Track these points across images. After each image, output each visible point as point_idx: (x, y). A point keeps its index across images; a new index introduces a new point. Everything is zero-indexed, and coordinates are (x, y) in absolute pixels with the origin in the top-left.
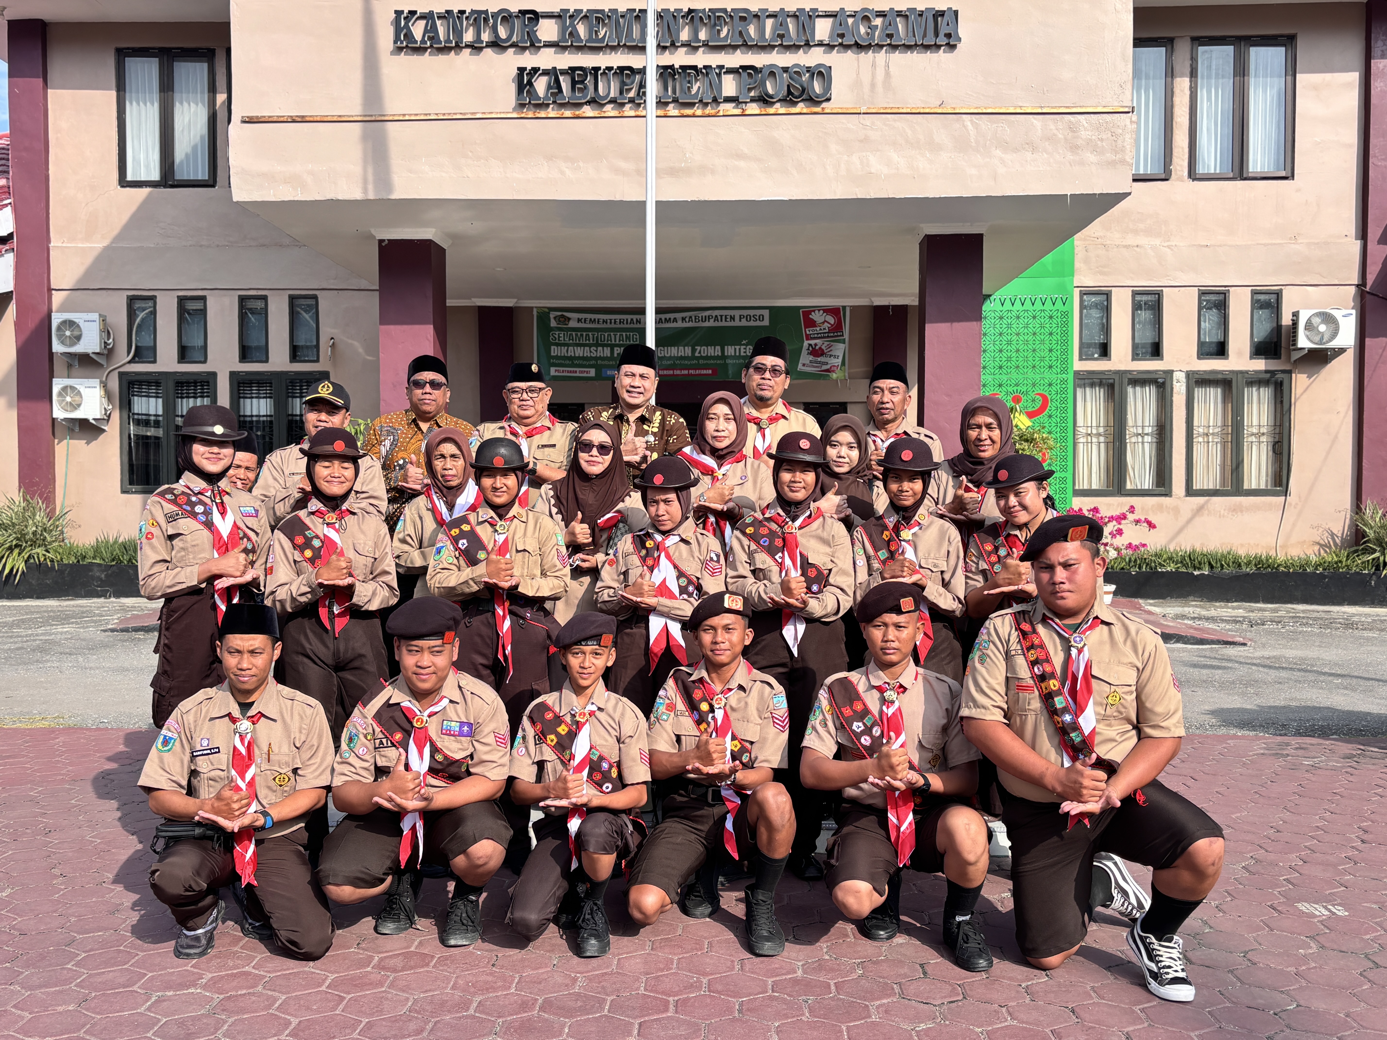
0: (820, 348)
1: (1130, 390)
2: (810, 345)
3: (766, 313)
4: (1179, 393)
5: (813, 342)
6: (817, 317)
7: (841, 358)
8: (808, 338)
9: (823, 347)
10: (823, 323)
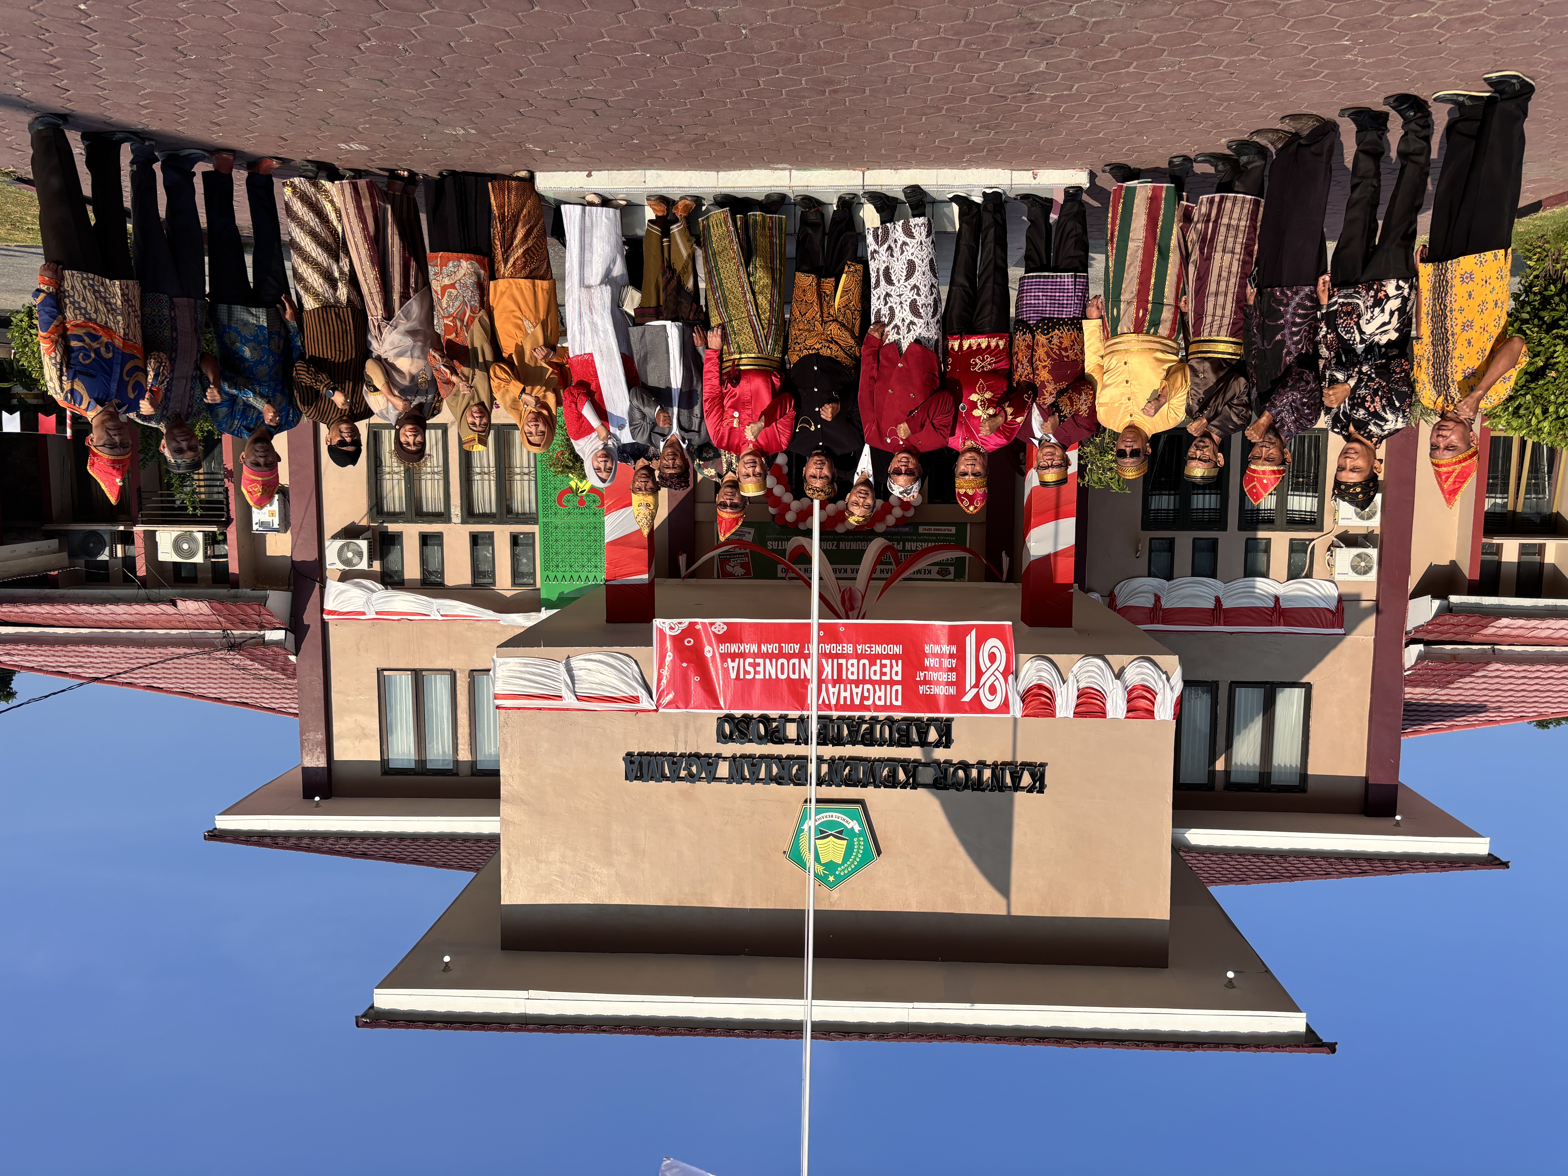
1: (494, 510)
3: (780, 574)
4: (456, 506)
6: (739, 571)
10: (735, 566)
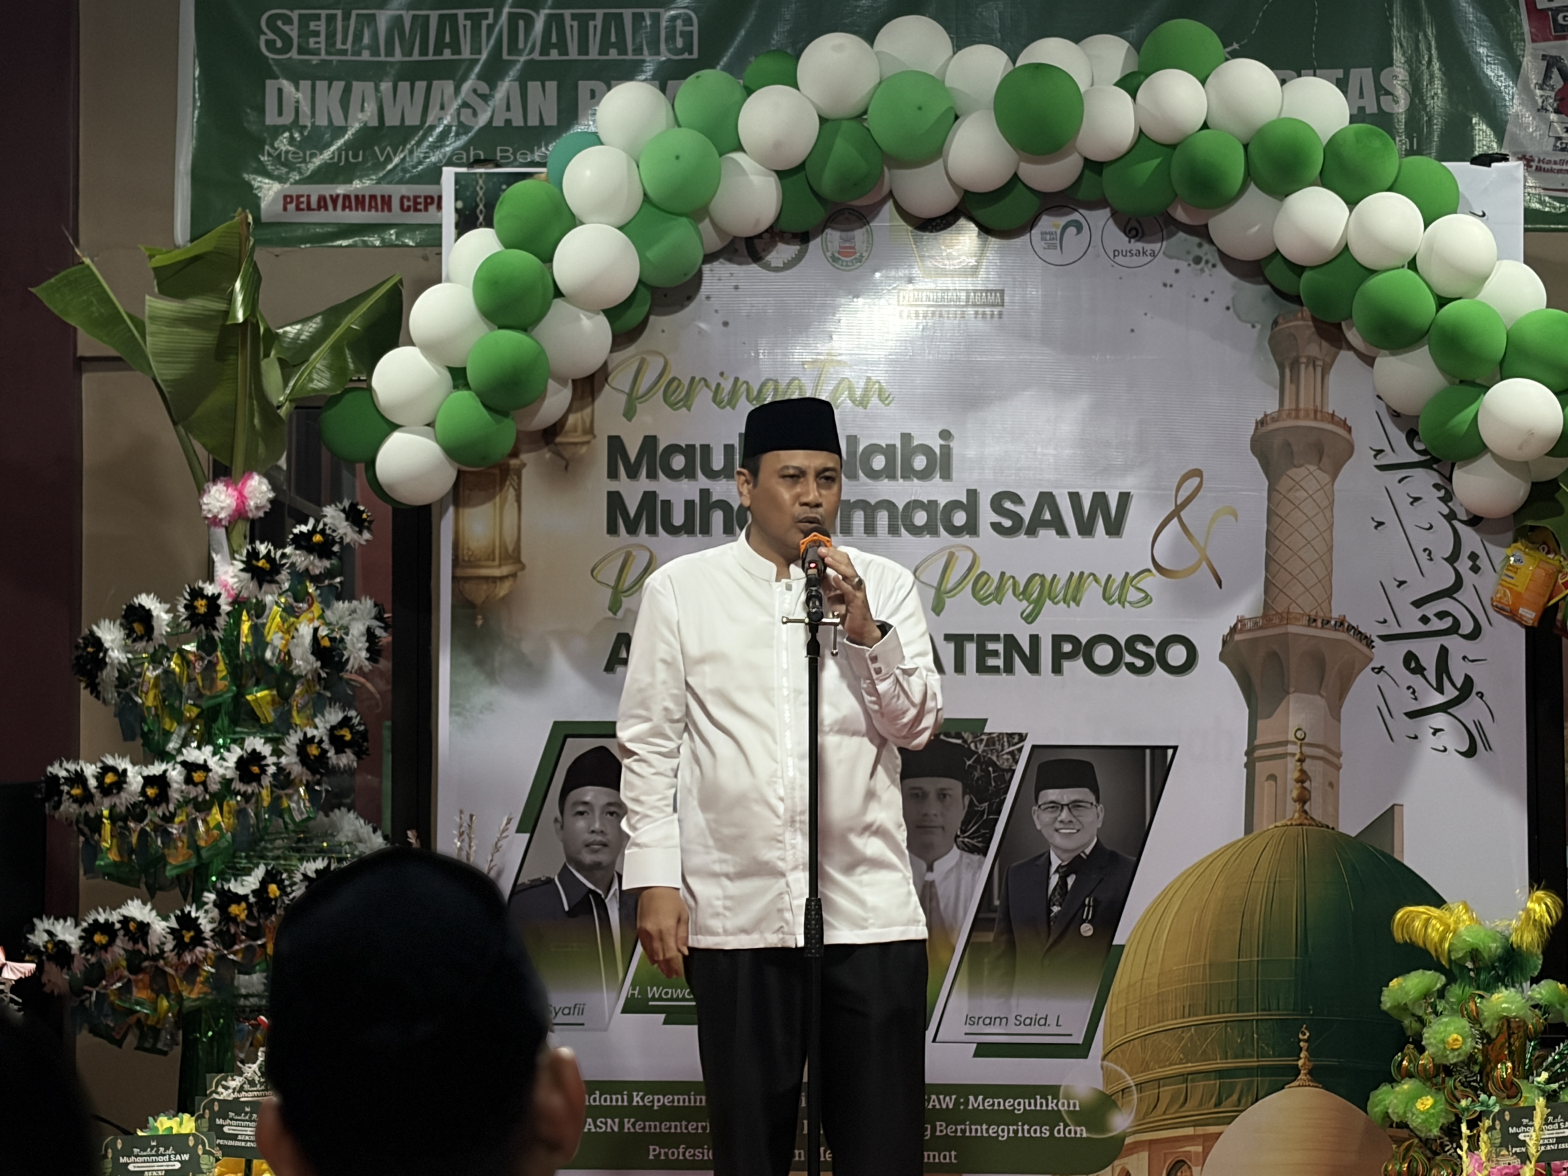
2: (1554, 62)
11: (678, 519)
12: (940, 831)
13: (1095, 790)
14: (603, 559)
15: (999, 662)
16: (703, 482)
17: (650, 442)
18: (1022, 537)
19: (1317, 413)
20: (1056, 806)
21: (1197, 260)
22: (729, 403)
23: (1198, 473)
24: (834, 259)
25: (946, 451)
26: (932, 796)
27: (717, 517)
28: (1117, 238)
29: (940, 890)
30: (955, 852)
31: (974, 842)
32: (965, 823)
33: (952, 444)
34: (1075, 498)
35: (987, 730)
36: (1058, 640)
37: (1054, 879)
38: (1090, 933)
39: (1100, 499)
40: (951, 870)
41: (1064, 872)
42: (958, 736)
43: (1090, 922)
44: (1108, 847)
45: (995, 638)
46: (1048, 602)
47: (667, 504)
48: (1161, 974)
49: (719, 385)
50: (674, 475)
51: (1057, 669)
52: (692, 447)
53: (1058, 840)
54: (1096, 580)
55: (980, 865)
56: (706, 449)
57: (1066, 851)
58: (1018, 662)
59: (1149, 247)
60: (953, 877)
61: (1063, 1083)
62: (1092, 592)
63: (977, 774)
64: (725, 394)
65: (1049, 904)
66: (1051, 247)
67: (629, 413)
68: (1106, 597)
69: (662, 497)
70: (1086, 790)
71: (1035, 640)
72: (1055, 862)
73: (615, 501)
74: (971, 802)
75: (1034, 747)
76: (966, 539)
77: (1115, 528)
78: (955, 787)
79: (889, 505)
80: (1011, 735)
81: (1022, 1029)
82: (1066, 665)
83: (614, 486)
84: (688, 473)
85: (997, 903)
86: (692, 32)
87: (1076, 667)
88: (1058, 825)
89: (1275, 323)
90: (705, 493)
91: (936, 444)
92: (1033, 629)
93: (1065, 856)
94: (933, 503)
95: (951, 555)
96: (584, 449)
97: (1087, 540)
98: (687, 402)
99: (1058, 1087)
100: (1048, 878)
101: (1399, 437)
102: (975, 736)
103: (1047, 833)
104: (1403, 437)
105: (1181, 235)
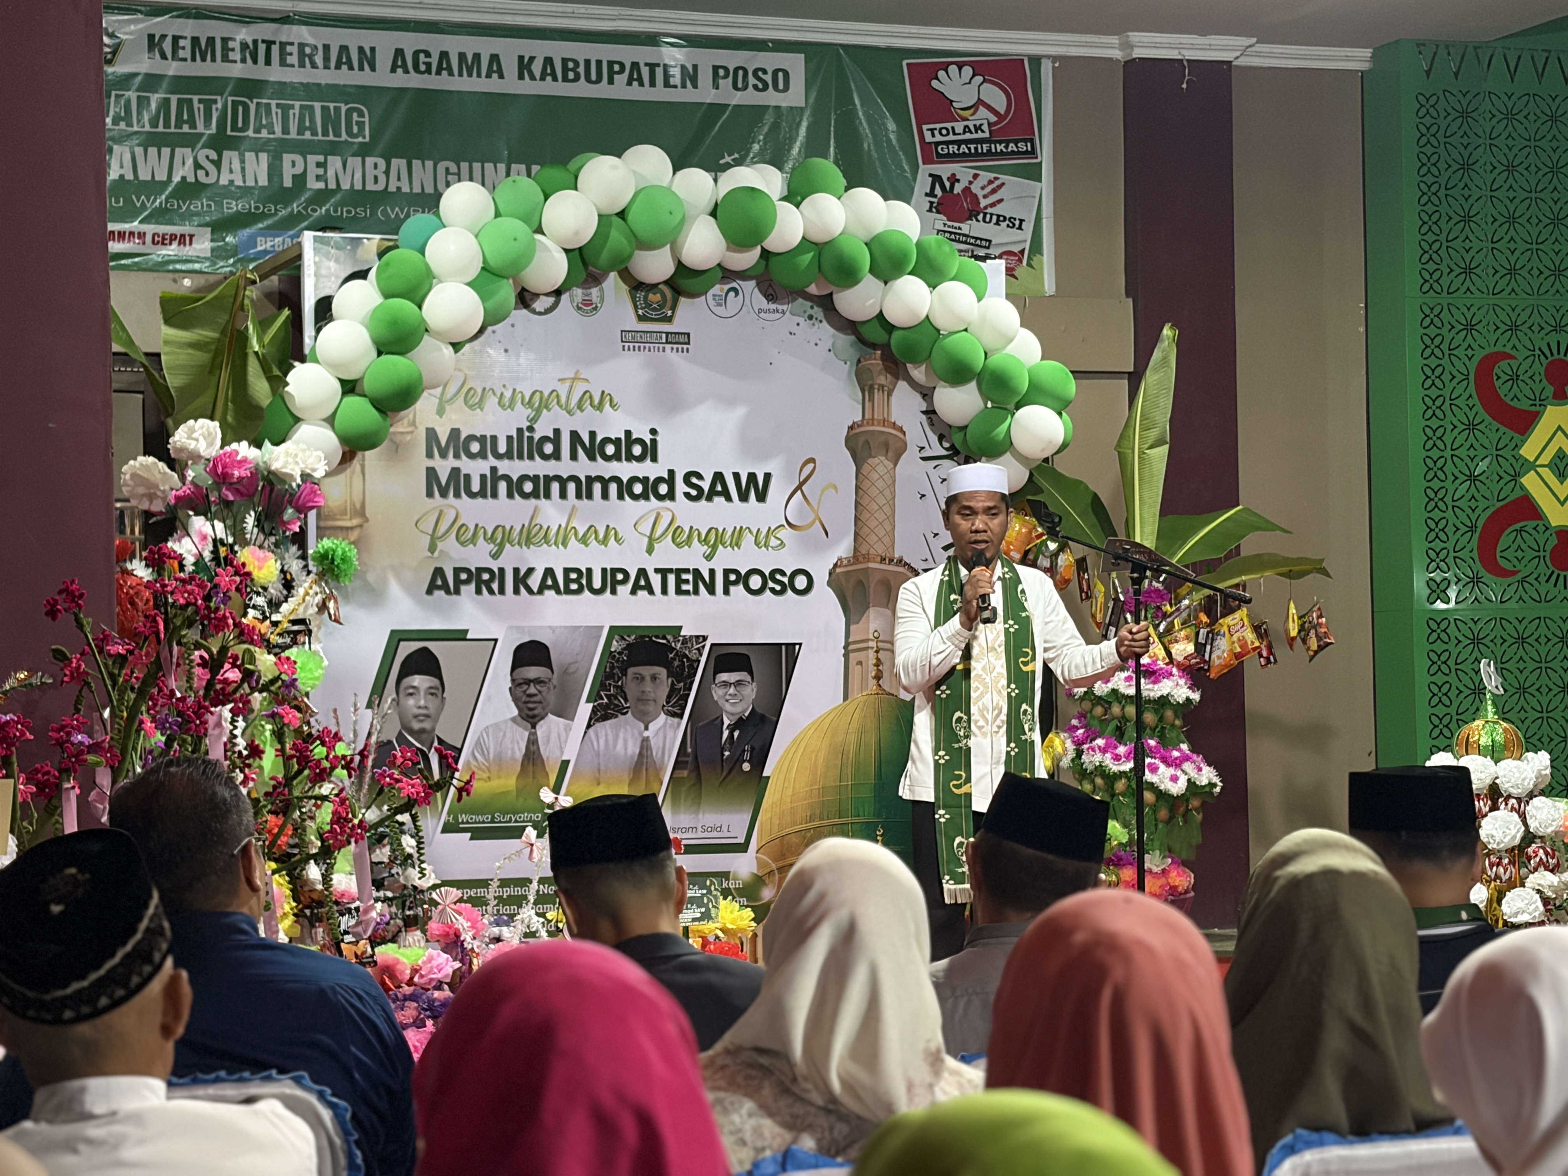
0: (967, 190)
2: (936, 179)
3: (795, 64)
5: (945, 170)
7: (1029, 227)
8: (932, 153)
9: (975, 188)
10: (975, 107)
11: (476, 487)
12: (652, 703)
13: (751, 673)
14: (424, 515)
15: (690, 587)
16: (492, 461)
17: (455, 433)
18: (703, 502)
19: (885, 422)
20: (726, 684)
21: (810, 317)
22: (509, 407)
23: (812, 460)
24: (579, 308)
25: (654, 442)
26: (648, 678)
27: (503, 486)
28: (760, 301)
29: (653, 742)
30: (663, 716)
31: (675, 710)
32: (669, 697)
33: (658, 438)
34: (737, 476)
35: (682, 633)
36: (727, 572)
37: (726, 734)
38: (748, 769)
39: (752, 477)
40: (660, 729)
41: (732, 728)
42: (664, 638)
43: (749, 761)
44: (759, 711)
45: (687, 571)
46: (720, 547)
47: (467, 477)
48: (793, 795)
49: (502, 394)
50: (472, 456)
51: (726, 592)
52: (484, 437)
53: (728, 707)
54: (750, 532)
55: (679, 724)
56: (494, 438)
57: (733, 714)
58: (702, 588)
59: (780, 307)
60: (661, 734)
61: (732, 870)
62: (748, 539)
63: (676, 663)
64: (506, 401)
65: (723, 750)
66: (720, 305)
67: (440, 412)
68: (757, 543)
69: (464, 471)
70: (746, 673)
71: (712, 572)
72: (727, 722)
73: (431, 473)
74: (673, 684)
75: (713, 645)
76: (668, 503)
77: (761, 497)
78: (662, 672)
79: (616, 479)
80: (697, 637)
81: (706, 835)
82: (732, 589)
83: (430, 463)
84: (482, 455)
85: (689, 750)
86: (364, 122)
87: (738, 590)
88: (728, 697)
89: (859, 361)
90: (494, 470)
91: (647, 437)
92: (712, 565)
93: (732, 718)
94: (646, 479)
95: (658, 515)
96: (409, 437)
97: (745, 504)
98: (480, 405)
99: (729, 872)
100: (722, 733)
101: (934, 439)
102: (675, 638)
103: (721, 702)
104: (936, 439)
105: (800, 300)
